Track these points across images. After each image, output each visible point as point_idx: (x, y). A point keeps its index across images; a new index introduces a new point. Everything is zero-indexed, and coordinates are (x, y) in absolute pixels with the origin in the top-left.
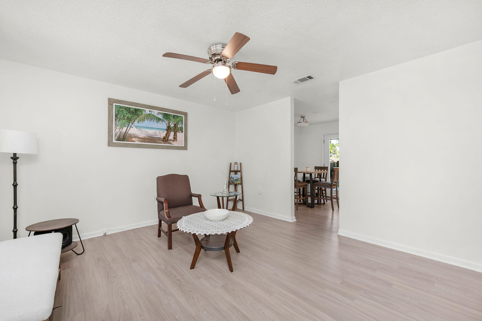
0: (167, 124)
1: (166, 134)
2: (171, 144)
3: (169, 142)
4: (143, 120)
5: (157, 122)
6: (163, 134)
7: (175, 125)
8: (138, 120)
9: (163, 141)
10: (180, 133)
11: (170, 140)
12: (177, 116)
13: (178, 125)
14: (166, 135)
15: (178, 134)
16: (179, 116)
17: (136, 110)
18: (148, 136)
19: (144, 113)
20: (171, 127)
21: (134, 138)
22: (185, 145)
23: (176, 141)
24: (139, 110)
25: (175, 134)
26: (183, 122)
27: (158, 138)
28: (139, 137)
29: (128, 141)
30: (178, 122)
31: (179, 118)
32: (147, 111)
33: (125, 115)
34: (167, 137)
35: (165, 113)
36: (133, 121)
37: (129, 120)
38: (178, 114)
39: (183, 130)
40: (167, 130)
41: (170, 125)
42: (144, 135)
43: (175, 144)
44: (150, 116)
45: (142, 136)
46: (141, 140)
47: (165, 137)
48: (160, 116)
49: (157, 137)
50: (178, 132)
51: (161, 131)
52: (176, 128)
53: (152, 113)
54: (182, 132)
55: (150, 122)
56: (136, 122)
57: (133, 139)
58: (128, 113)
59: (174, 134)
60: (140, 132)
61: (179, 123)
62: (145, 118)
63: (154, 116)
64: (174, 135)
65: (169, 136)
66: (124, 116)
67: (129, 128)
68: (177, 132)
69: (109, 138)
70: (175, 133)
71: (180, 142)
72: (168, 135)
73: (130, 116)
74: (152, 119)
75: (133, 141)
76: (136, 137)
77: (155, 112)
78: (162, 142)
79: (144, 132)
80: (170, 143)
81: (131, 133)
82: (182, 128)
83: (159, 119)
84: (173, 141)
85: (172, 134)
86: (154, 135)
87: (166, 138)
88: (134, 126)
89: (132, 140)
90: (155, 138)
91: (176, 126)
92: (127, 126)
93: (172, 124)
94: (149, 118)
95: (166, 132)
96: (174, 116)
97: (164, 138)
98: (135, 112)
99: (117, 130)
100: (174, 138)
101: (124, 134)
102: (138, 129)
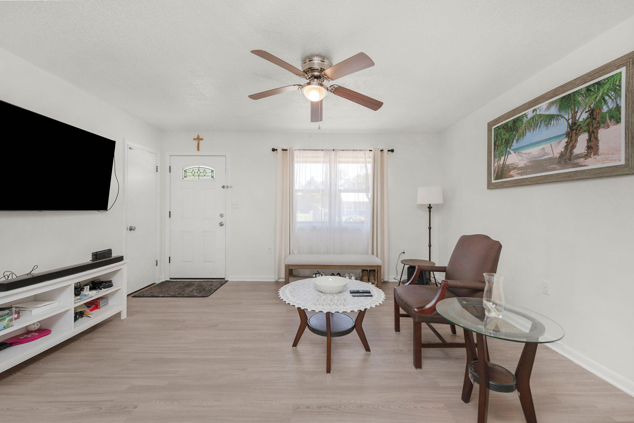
0: (569, 119)
1: (565, 144)
2: (581, 166)
3: (575, 161)
4: (523, 134)
5: (547, 125)
6: (559, 148)
7: (592, 113)
8: (516, 138)
9: (559, 163)
10: (608, 127)
11: (578, 157)
12: (598, 83)
13: (600, 108)
14: (566, 147)
15: (602, 133)
16: (607, 79)
17: (515, 121)
18: (530, 162)
19: (525, 120)
20: (578, 124)
21: (512, 171)
22: (627, 159)
23: (596, 153)
24: (517, 119)
25: (590, 136)
26: (620, 90)
27: (550, 159)
28: (519, 166)
29: (506, 178)
30: (604, 99)
31: (606, 87)
32: (530, 113)
33: (503, 137)
34: (569, 150)
35: (564, 97)
36: (511, 142)
37: (508, 143)
38: (601, 76)
39: (620, 113)
40: (569, 135)
41: (577, 119)
42: (526, 162)
43: (592, 164)
44: (534, 121)
45: (521, 164)
46: (520, 171)
47: (563, 153)
48: (554, 111)
49: (547, 157)
50: (603, 127)
51: (554, 143)
52: (595, 119)
53: (538, 113)
54: (618, 121)
55: (535, 131)
56: (515, 141)
57: (512, 173)
58: (506, 133)
59: (587, 138)
60: (520, 158)
61: (607, 98)
62: (526, 129)
63: (540, 116)
64: (589, 140)
65: (574, 147)
66: (502, 140)
67: (506, 156)
68: (598, 128)
69: (488, 178)
70: (593, 132)
71: (608, 154)
72: (571, 145)
73: (507, 136)
74: (538, 124)
75: (512, 176)
76: (514, 168)
77: (543, 108)
78: (558, 167)
79: (524, 155)
80: (578, 163)
81: (509, 163)
82: (618, 108)
83: (551, 117)
84: (587, 156)
85: (583, 139)
86: (542, 157)
87: (565, 154)
88: (512, 150)
89: (510, 174)
90: (543, 160)
91: (595, 113)
92: (505, 154)
93: (584, 113)
94: (532, 126)
95: (566, 140)
96: (588, 89)
97: (562, 155)
98: (514, 125)
99: (496, 164)
100: (589, 148)
101: (502, 167)
102: (517, 153)
